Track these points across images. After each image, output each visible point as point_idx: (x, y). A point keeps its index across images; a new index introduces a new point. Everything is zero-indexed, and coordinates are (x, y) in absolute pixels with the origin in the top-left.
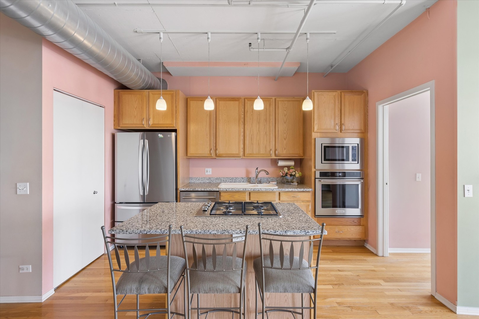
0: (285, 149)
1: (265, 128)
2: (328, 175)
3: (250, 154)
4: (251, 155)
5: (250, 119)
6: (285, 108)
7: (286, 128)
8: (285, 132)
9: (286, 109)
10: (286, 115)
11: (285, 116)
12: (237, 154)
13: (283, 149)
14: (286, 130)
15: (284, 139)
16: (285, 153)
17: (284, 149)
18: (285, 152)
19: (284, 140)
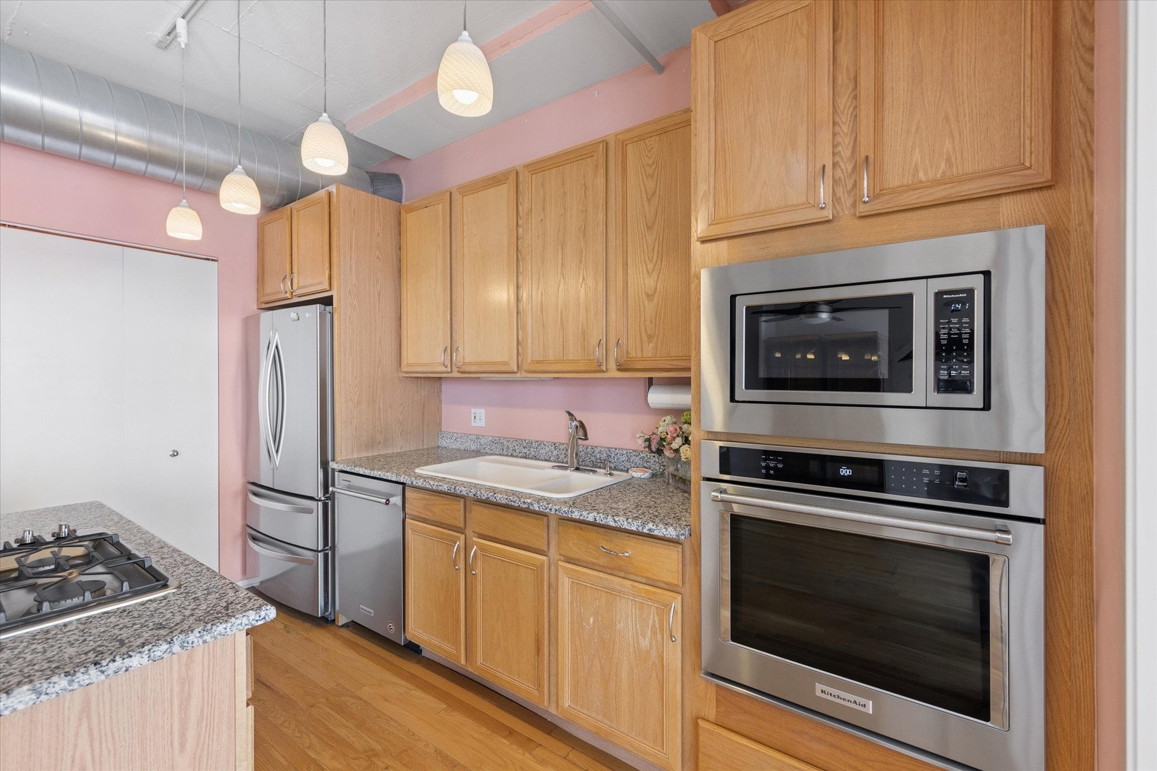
0: (650, 338)
1: (581, 262)
2: (767, 468)
3: (538, 362)
4: (539, 368)
5: (538, 236)
6: (650, 166)
7: (656, 252)
8: (650, 267)
9: (654, 166)
10: (654, 194)
11: (649, 200)
12: (505, 363)
13: (641, 340)
14: (655, 258)
15: (647, 295)
16: (650, 355)
17: (645, 338)
18: (649, 351)
19: (646, 302)
